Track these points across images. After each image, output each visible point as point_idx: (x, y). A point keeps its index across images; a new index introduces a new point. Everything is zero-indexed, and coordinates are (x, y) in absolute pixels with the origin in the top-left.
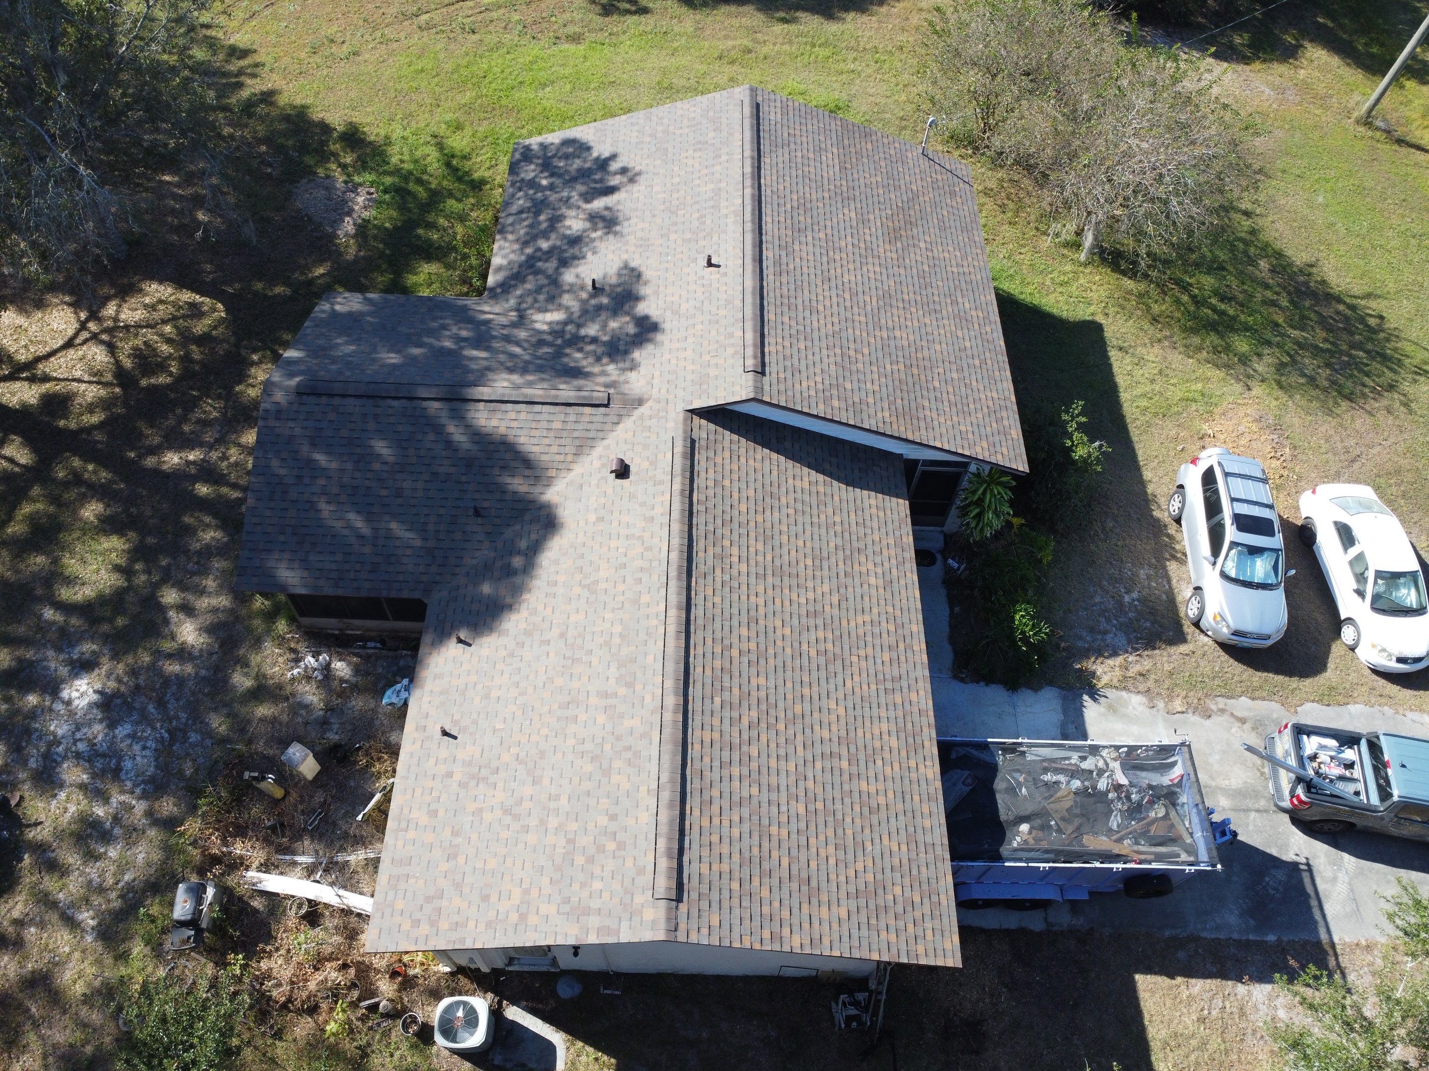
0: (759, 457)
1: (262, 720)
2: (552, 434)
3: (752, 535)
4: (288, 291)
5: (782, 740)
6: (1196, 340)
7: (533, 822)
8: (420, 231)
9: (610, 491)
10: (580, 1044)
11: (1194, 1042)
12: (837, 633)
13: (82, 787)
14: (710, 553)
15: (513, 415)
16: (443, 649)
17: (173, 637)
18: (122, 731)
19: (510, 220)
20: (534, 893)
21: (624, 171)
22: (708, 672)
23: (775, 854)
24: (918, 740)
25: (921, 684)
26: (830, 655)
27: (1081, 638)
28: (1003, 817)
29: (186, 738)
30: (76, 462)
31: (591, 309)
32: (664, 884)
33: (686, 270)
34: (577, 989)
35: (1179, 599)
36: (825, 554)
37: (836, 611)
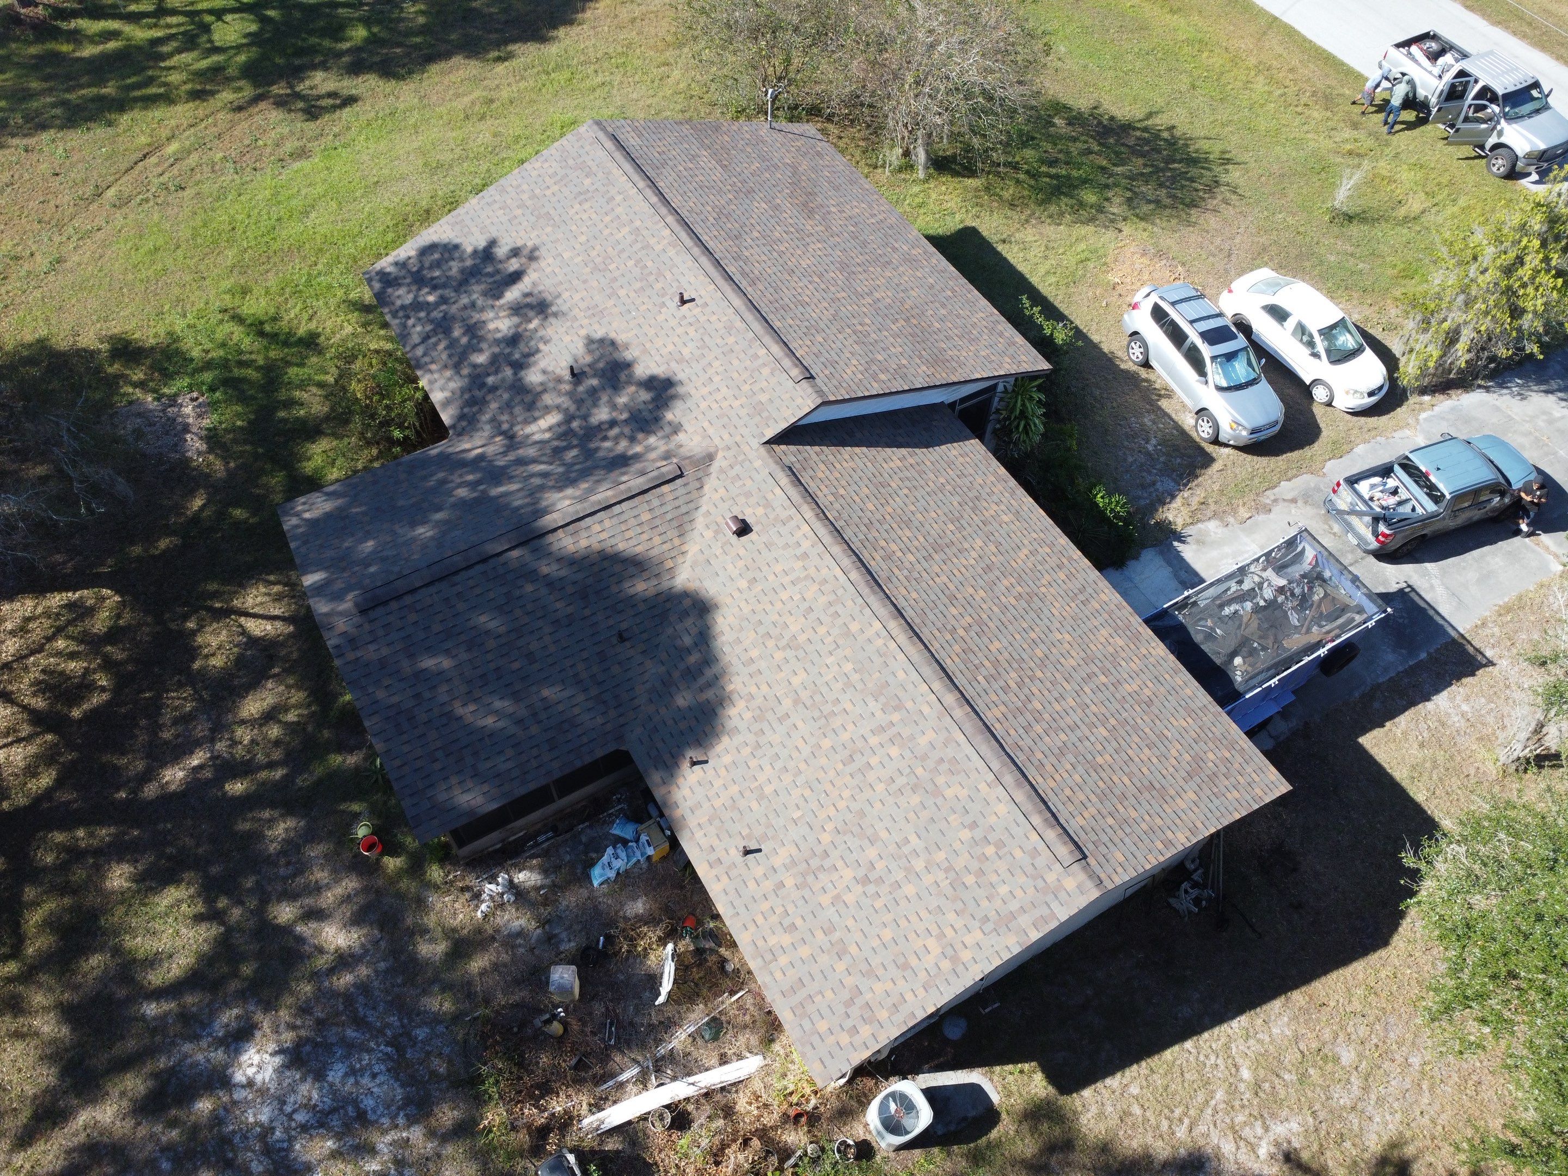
0: (847, 457)
1: (483, 973)
2: (646, 528)
3: (895, 526)
4: (176, 540)
5: (1049, 685)
6: (1053, 208)
7: (899, 875)
8: (282, 414)
9: (742, 552)
10: (997, 1069)
11: (1428, 765)
12: (1015, 575)
13: (335, 1155)
14: (878, 558)
15: (597, 528)
16: (681, 781)
17: (320, 950)
18: (335, 1074)
19: (419, 351)
20: (949, 932)
21: (515, 252)
22: (957, 660)
23: (1115, 779)
24: (1133, 630)
25: (1100, 584)
26: (1025, 596)
27: (1140, 498)
28: (1218, 661)
29: (414, 1041)
30: (59, 837)
31: (584, 396)
32: (1064, 851)
33: (661, 318)
34: (963, 1023)
35: (1186, 428)
36: (957, 514)
37: (1000, 557)
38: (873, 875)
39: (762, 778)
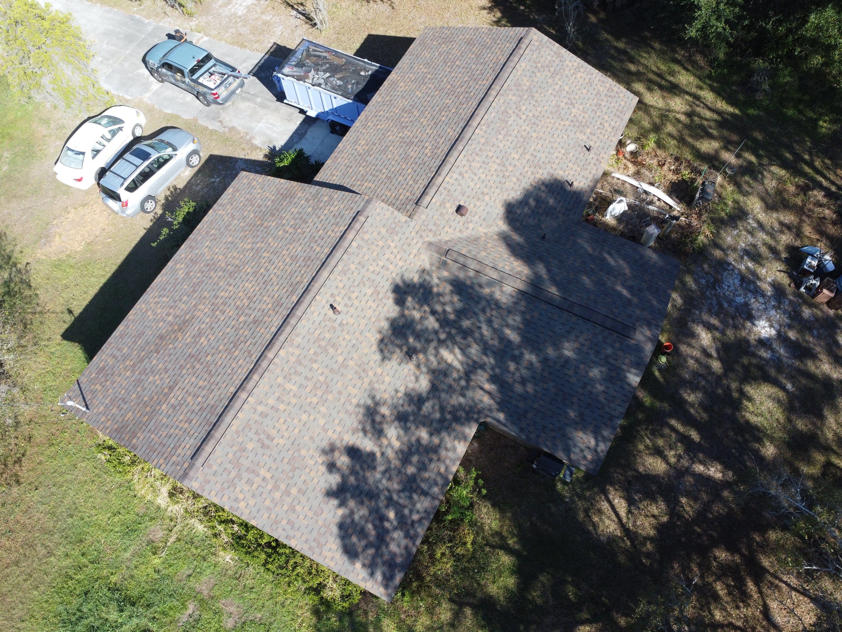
5: (451, 83)
12: (398, 121)
16: (579, 188)
17: (714, 339)
19: (435, 491)
21: (332, 467)
23: (477, 50)
24: (390, 86)
26: (407, 112)
31: (423, 341)
36: (379, 153)
37: (392, 129)
38: (570, 102)
39: (560, 156)
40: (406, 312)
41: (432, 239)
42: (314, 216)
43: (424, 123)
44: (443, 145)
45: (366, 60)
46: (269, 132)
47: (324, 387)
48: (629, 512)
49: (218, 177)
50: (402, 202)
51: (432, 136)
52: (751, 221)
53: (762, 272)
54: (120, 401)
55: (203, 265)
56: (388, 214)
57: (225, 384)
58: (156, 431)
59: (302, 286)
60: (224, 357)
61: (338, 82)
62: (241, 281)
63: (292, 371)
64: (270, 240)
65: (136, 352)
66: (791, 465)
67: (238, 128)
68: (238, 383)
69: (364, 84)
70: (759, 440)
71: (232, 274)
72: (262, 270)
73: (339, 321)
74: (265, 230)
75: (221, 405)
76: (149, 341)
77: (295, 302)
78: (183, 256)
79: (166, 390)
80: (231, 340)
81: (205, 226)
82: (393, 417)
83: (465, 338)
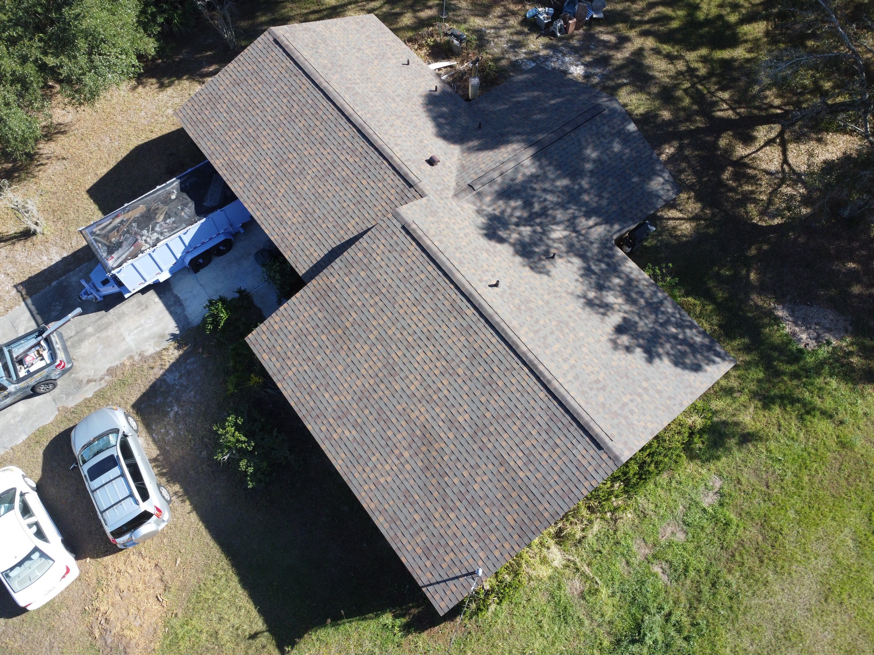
3: (351, 175)
4: (749, 254)
5: (278, 114)
12: (287, 175)
23: (255, 80)
24: (229, 169)
26: (283, 163)
30: (700, 125)
38: (357, 49)
39: (405, 82)
40: (512, 240)
41: (451, 193)
42: (375, 272)
43: (312, 152)
44: (356, 144)
45: (158, 187)
46: (146, 334)
47: (562, 324)
48: (681, 211)
49: (172, 406)
50: (399, 198)
51: (335, 151)
52: (488, 31)
53: (532, 47)
54: (486, 529)
55: (355, 406)
56: (415, 207)
57: (532, 402)
58: (547, 487)
59: (459, 301)
60: (497, 398)
61: (168, 221)
62: (408, 364)
63: (542, 340)
64: (375, 323)
65: (428, 504)
66: (678, 109)
67: (114, 364)
68: (537, 387)
69: (189, 200)
70: (656, 116)
71: (393, 372)
72: (410, 339)
73: (506, 288)
74: (356, 326)
75: (554, 409)
76: (422, 485)
77: (475, 312)
78: (324, 428)
79: (502, 470)
80: (479, 386)
81: (299, 394)
82: (599, 293)
83: (547, 216)
